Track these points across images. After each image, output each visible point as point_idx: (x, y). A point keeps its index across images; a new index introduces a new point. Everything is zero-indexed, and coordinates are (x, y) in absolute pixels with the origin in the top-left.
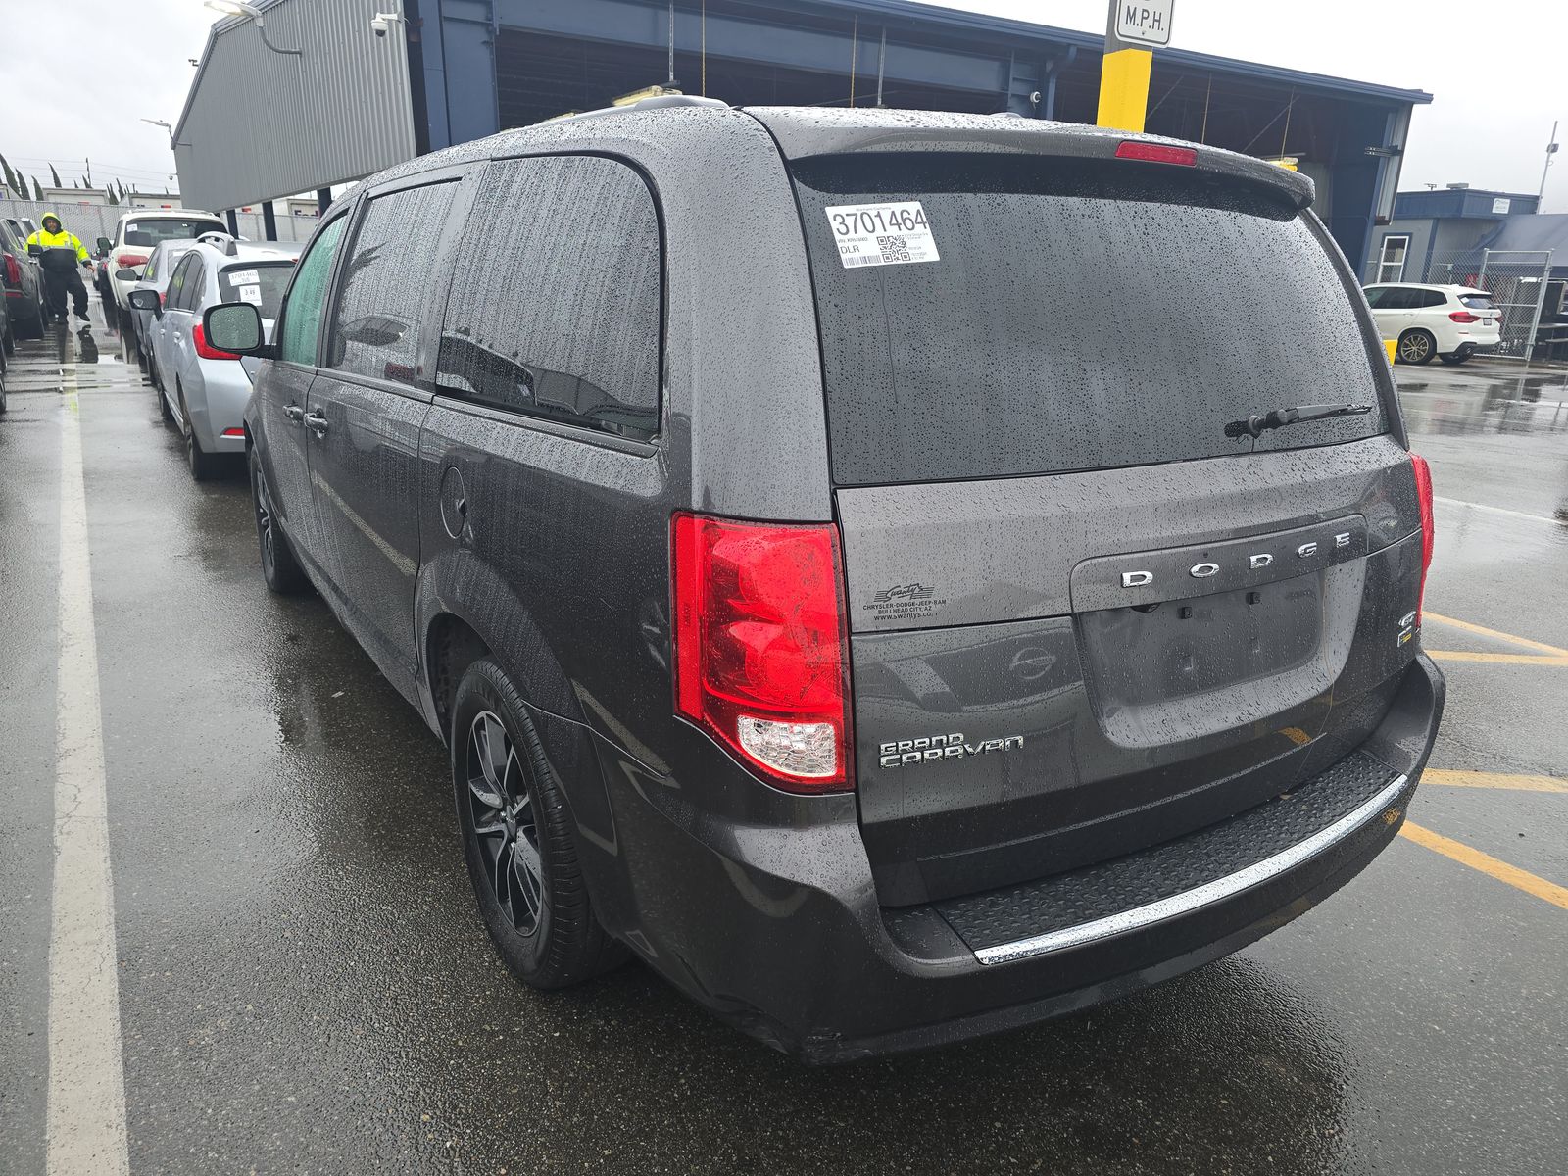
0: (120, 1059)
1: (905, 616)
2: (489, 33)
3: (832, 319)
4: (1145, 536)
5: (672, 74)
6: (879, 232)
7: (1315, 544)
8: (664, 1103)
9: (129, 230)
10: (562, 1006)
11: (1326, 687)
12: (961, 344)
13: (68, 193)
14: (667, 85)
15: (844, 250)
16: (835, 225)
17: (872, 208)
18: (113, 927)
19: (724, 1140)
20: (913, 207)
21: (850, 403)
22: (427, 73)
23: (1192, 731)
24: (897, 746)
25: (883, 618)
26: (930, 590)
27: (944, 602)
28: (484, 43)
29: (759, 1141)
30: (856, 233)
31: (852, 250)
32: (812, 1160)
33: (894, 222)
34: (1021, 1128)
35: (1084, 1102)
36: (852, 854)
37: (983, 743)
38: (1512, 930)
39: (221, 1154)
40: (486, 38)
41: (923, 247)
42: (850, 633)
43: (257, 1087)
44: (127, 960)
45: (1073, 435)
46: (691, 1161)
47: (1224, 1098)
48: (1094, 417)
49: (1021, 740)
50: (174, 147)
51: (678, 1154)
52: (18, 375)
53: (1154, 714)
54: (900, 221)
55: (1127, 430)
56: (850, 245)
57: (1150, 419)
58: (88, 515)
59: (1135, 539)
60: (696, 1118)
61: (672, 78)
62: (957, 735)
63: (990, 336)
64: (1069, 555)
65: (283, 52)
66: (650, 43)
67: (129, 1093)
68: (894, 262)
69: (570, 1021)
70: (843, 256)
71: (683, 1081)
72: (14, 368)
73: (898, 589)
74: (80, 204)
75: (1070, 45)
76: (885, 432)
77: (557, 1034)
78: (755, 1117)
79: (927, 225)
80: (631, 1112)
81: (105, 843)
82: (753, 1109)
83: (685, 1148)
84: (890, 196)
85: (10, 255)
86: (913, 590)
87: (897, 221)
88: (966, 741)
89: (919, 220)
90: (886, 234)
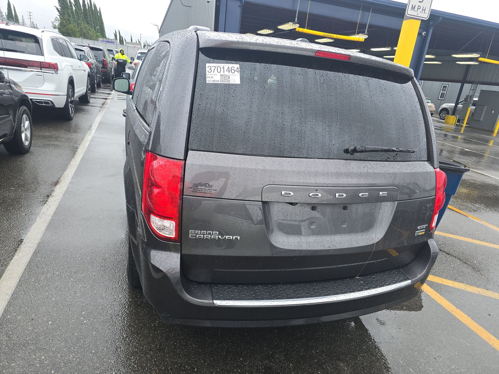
0: (19, 278)
1: (202, 193)
2: (241, 3)
3: (198, 98)
4: (293, 181)
5: (296, 19)
6: (222, 73)
7: (368, 193)
8: (148, 326)
9: (138, 55)
10: (137, 292)
11: (372, 243)
12: (240, 111)
13: (134, 44)
14: (294, 22)
15: (208, 77)
16: (207, 69)
17: (222, 65)
18: (37, 244)
19: (158, 341)
20: (236, 66)
21: (198, 124)
22: (220, 15)
23: (308, 247)
24: (195, 232)
25: (195, 192)
26: (212, 186)
27: (216, 190)
28: (239, 6)
29: (168, 344)
30: (214, 72)
31: (211, 77)
32: (180, 353)
33: (228, 70)
34: (248, 362)
35: (273, 360)
36: (175, 261)
37: (225, 236)
38: (463, 345)
39: (29, 308)
40: (240, 4)
41: (235, 79)
42: (183, 195)
43: (47, 294)
44: (36, 253)
45: (274, 145)
46: (146, 344)
47: (320, 371)
48: (284, 140)
49: (239, 238)
50: (159, 32)
51: (143, 341)
52: (99, 93)
53: (295, 239)
54: (230, 70)
55: (296, 146)
56: (211, 76)
57: (306, 143)
58: (94, 134)
59: (289, 181)
60: (154, 333)
61: (296, 20)
62: (216, 232)
63: (251, 110)
64: (263, 183)
65: (186, 6)
66: (291, 8)
67: (17, 287)
68: (224, 83)
69: (136, 297)
70: (207, 79)
71: (157, 322)
72: (98, 91)
73: (201, 184)
74: (134, 47)
75: (440, 16)
76: (208, 135)
77: (131, 300)
78: (171, 337)
79: (239, 72)
80: (138, 326)
81: (48, 222)
82: (172, 335)
83: (146, 340)
84: (230, 61)
85: (105, 60)
86: (206, 185)
87: (229, 70)
88: (219, 234)
89: (237, 70)
90: (224, 74)
